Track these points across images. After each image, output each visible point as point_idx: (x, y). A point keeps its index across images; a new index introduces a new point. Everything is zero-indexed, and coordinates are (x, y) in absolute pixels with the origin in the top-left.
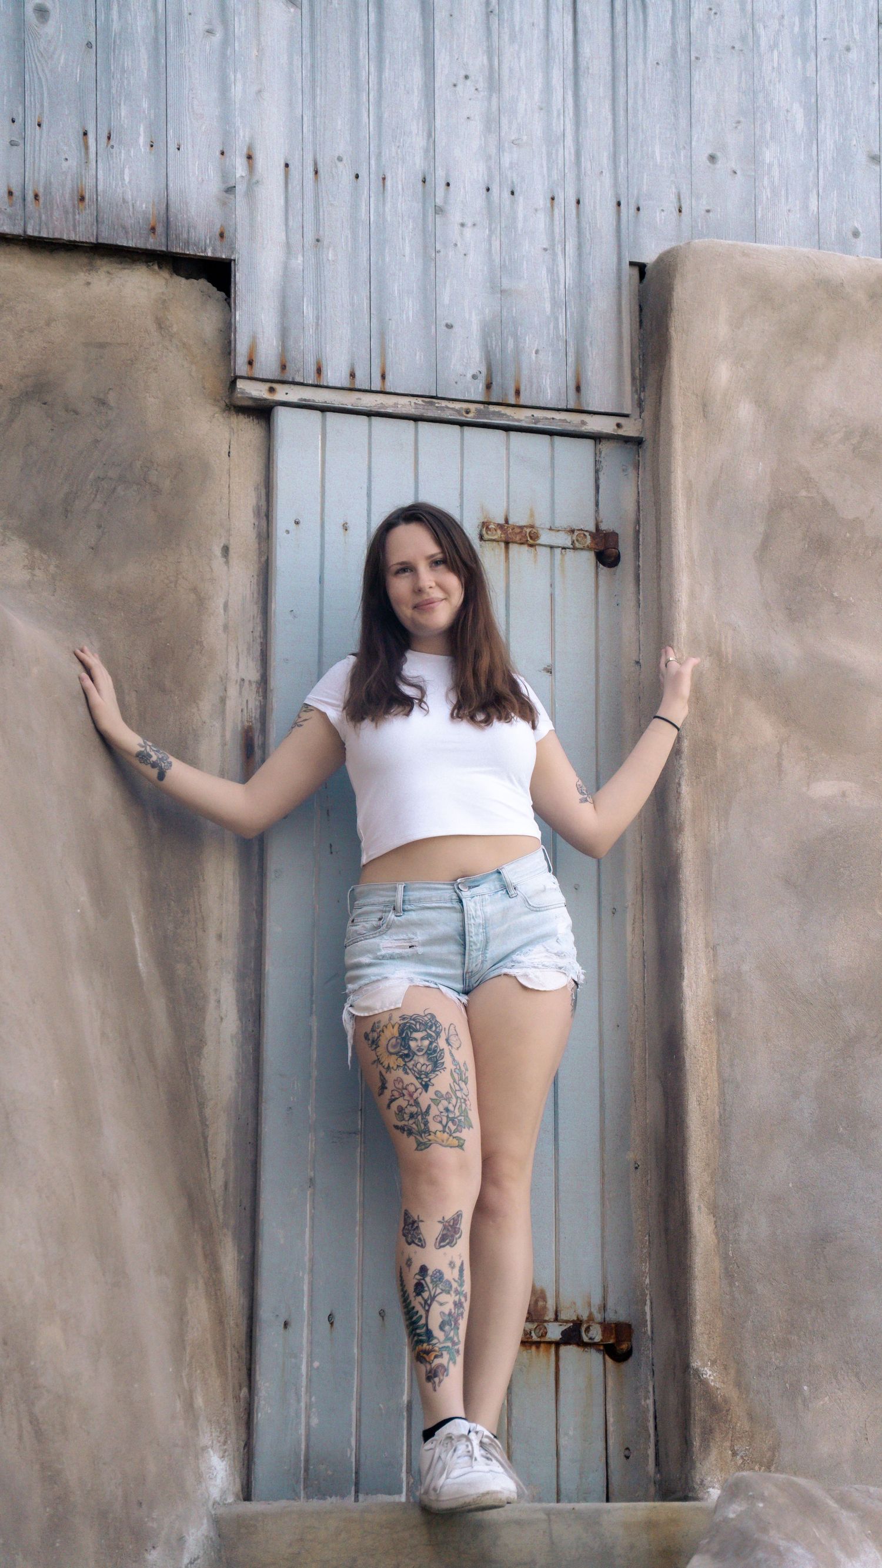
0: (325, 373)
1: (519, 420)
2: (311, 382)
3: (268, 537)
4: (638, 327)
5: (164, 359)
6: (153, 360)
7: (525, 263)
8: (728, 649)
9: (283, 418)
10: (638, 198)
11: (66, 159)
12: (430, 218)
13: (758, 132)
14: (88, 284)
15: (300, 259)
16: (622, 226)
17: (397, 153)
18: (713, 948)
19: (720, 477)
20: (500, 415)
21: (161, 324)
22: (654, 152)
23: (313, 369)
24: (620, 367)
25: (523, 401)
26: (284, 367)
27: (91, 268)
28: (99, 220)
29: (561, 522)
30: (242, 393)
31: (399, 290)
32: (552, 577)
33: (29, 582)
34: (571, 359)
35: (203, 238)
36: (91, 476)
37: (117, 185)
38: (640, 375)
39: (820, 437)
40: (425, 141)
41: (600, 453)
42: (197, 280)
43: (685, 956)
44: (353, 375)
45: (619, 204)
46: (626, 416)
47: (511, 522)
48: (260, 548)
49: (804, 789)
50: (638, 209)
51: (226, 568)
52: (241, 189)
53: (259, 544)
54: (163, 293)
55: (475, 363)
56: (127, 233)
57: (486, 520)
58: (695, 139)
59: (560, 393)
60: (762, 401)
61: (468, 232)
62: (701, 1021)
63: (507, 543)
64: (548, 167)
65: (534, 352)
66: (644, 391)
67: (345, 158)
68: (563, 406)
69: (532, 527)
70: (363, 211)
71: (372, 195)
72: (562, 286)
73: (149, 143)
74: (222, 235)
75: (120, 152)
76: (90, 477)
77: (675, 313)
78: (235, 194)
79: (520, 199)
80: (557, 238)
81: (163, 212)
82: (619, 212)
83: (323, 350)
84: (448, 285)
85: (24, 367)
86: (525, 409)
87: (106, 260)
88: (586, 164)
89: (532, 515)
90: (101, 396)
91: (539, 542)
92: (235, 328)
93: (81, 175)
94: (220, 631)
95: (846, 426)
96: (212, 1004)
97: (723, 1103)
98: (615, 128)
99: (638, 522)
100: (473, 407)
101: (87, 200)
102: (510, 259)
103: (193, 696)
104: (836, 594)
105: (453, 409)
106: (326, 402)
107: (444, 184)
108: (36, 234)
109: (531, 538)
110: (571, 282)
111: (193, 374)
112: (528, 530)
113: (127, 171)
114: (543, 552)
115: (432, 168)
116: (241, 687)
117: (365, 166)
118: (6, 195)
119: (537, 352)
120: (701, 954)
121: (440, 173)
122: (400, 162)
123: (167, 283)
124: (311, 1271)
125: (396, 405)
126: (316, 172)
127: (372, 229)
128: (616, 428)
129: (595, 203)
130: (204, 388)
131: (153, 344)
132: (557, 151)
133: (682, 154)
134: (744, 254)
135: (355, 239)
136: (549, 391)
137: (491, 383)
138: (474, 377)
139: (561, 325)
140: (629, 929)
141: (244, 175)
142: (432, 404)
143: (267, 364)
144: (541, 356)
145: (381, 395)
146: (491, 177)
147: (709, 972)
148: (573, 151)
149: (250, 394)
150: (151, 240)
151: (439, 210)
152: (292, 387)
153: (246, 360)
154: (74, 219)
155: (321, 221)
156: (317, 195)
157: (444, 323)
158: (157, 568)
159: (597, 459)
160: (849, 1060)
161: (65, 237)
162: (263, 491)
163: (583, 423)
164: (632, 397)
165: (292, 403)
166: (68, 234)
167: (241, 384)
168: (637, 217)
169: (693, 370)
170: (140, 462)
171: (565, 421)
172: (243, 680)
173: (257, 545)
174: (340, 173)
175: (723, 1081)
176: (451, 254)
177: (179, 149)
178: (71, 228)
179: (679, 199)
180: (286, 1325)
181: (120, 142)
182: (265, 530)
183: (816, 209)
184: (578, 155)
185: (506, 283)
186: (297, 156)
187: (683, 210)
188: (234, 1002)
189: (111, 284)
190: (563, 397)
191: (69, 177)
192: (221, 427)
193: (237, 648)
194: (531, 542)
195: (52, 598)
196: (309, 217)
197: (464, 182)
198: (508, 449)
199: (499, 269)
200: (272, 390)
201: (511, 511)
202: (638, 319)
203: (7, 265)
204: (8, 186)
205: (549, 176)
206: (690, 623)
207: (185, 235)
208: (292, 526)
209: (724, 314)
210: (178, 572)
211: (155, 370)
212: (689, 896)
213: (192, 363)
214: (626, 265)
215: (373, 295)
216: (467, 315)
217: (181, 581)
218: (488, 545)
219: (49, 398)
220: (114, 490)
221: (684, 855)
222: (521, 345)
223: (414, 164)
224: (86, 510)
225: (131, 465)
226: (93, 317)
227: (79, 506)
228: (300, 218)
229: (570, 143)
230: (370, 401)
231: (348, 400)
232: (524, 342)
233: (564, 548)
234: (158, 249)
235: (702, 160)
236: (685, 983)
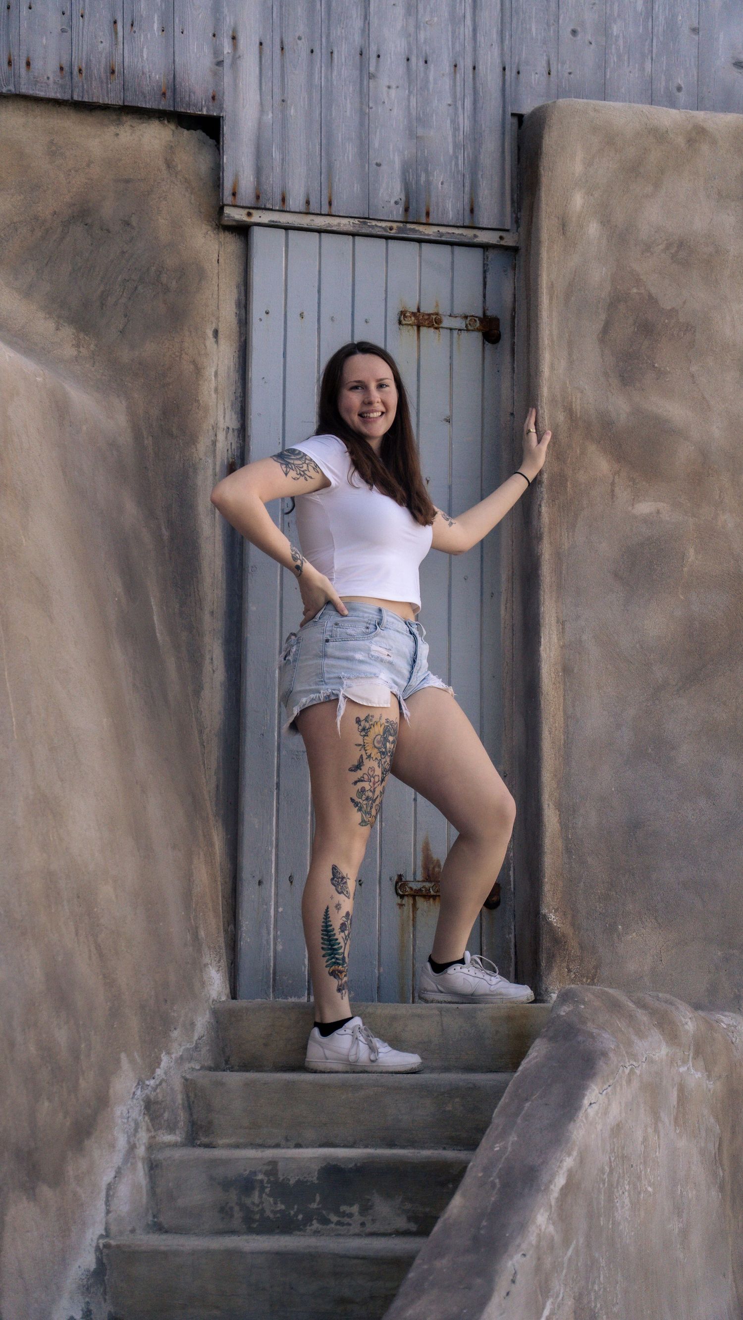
0: (288, 201)
1: (428, 235)
2: (277, 208)
3: (246, 323)
4: (516, 163)
5: (172, 190)
6: (163, 191)
7: (434, 115)
8: (577, 407)
9: (258, 235)
10: (518, 65)
11: (102, 42)
12: (365, 83)
13: (608, 11)
14: (117, 135)
15: (270, 115)
16: (506, 86)
17: (341, 33)
18: (561, 623)
19: (574, 279)
20: (414, 231)
21: (169, 165)
22: (530, 29)
23: (278, 198)
24: (503, 194)
25: (431, 220)
26: (258, 197)
27: (119, 123)
28: (126, 88)
29: (458, 310)
30: (228, 217)
31: (342, 138)
32: (451, 352)
33: (76, 357)
34: (467, 189)
35: (200, 100)
37: (138, 62)
38: (517, 199)
39: (648, 248)
40: (362, 23)
41: (487, 258)
42: (195, 130)
43: (543, 629)
44: (308, 203)
45: (504, 69)
46: (507, 231)
47: (421, 311)
48: (240, 332)
49: (630, 508)
50: (518, 73)
51: (215, 346)
52: (227, 62)
53: (240, 327)
54: (171, 141)
55: (398, 192)
56: (145, 97)
57: (403, 310)
58: (561, 17)
59: (458, 214)
60: (606, 221)
61: (393, 92)
62: (553, 675)
63: (419, 327)
64: (452, 41)
65: (440, 183)
66: (520, 211)
67: (303, 37)
68: (461, 224)
69: (437, 314)
70: (317, 78)
71: (323, 65)
72: (461, 133)
73: (161, 29)
74: (213, 98)
75: (140, 36)
76: (119, 279)
77: (544, 156)
78: (223, 66)
79: (432, 67)
80: (458, 94)
81: (171, 81)
82: (504, 75)
83: (287, 183)
84: (378, 133)
85: (72, 198)
86: (433, 226)
87: (130, 117)
88: (480, 38)
89: (437, 306)
90: (126, 219)
91: (441, 325)
92: (223, 168)
93: (112, 53)
94: (212, 393)
95: (667, 240)
96: (207, 661)
97: (566, 733)
98: (502, 10)
99: (514, 310)
100: (395, 225)
101: (116, 73)
102: (423, 112)
103: (193, 440)
104: (656, 365)
105: (380, 227)
106: (288, 223)
107: (375, 55)
108: (80, 99)
109: (436, 323)
110: (468, 129)
111: (193, 201)
112: (434, 317)
113: (145, 50)
114: (445, 333)
115: (367, 44)
116: (227, 433)
117: (318, 42)
118: (59, 70)
119: (442, 183)
120: (554, 628)
121: (373, 48)
122: (344, 41)
123: (173, 134)
124: (277, 846)
125: (339, 224)
126: (282, 49)
127: (323, 92)
128: (499, 239)
129: (486, 68)
130: (201, 211)
131: (163, 180)
132: (459, 28)
133: (552, 30)
134: (595, 110)
135: (310, 99)
136: (451, 213)
137: (409, 207)
138: (396, 203)
139: (460, 162)
140: (503, 607)
141: (230, 51)
142: (365, 223)
143: (246, 195)
144: (445, 186)
145: (328, 217)
146: (410, 50)
147: (559, 640)
148: (471, 29)
149: (234, 217)
150: (163, 102)
151: (371, 76)
152: (264, 211)
153: (231, 192)
154: (108, 88)
155: (286, 86)
156: (283, 66)
157: (375, 162)
158: (166, 346)
159: (485, 262)
160: (657, 702)
161: (101, 101)
162: (243, 288)
163: (475, 236)
164: (512, 217)
165: (265, 224)
166: (103, 99)
167: (227, 210)
168: (517, 79)
169: (556, 199)
170: (155, 268)
171: (462, 235)
172: (228, 428)
173: (238, 329)
174: (300, 49)
175: (567, 717)
176: (380, 109)
177: (182, 33)
178: (105, 94)
179: (549, 64)
180: (260, 883)
181: (140, 29)
182: (244, 318)
183: (650, 71)
184: (475, 30)
185: (420, 132)
186: (268, 37)
187: (551, 73)
188: (223, 659)
189: (133, 135)
190: (461, 217)
191: (103, 56)
192: (212, 241)
193: (224, 404)
194: (436, 325)
195: (93, 369)
196: (276, 81)
197: (390, 54)
198: (420, 256)
199: (415, 121)
200: (249, 214)
201: (422, 303)
202: (517, 157)
203: (59, 121)
204: (60, 63)
205: (453, 48)
206: (550, 388)
207: (187, 99)
208: (264, 315)
209: (580, 156)
210: (182, 349)
211: (165, 199)
212: (545, 586)
213: (191, 193)
214: (509, 116)
215: (324, 142)
216: (391, 157)
217: (184, 356)
218: (404, 328)
219: (89, 221)
220: (136, 288)
221: (543, 557)
222: (431, 178)
223: (354, 41)
224: (116, 304)
225: (148, 269)
226: (121, 160)
227: (111, 300)
228: (270, 84)
229: (469, 22)
230: (320, 222)
231: (305, 221)
232: (433, 176)
233: (460, 330)
234: (168, 109)
235: (566, 34)
236: (542, 648)
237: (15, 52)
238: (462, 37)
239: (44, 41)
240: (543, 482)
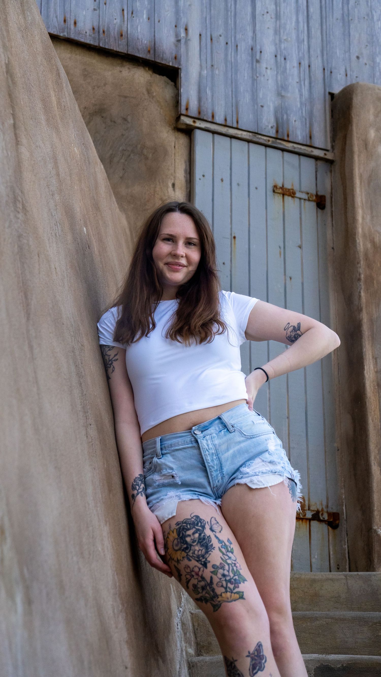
0: (215, 118)
1: (288, 147)
2: (209, 121)
3: (191, 181)
4: (331, 117)
5: (150, 106)
6: (145, 105)
7: (290, 86)
8: (377, 241)
9: (198, 135)
10: (331, 69)
11: (116, 19)
12: (254, 64)
13: (374, 50)
14: (121, 71)
15: (205, 72)
16: (325, 78)
17: (242, 37)
18: (375, 359)
19: (372, 173)
20: (281, 144)
21: (149, 92)
22: (336, 53)
23: (210, 115)
24: (326, 131)
25: (290, 139)
26: (199, 113)
27: (122, 66)
28: (128, 44)
29: (303, 189)
30: (183, 121)
31: (243, 90)
32: (300, 210)
34: (308, 126)
35: (168, 58)
36: (121, 148)
37: (135, 32)
38: (333, 136)
40: (252, 34)
41: (318, 165)
42: (164, 76)
43: (365, 361)
44: (226, 120)
45: (324, 69)
46: (328, 151)
47: (285, 187)
48: (187, 186)
50: (331, 72)
51: (173, 193)
52: (183, 41)
53: (186, 184)
54: (150, 80)
55: (272, 122)
56: (139, 51)
57: (275, 185)
58: (351, 49)
59: (304, 138)
61: (269, 71)
62: (372, 387)
63: (283, 195)
64: (298, 51)
66: (334, 142)
67: (222, 36)
68: (305, 143)
69: (294, 189)
70: (229, 57)
71: (232, 51)
72: (304, 98)
73: (148, 18)
74: (176, 58)
75: (137, 20)
78: (180, 42)
79: (288, 62)
80: (302, 78)
81: (153, 45)
82: (324, 72)
83: (214, 109)
84: (261, 90)
85: (95, 101)
86: (290, 143)
87: (128, 63)
88: (312, 52)
89: (293, 185)
90: (125, 117)
91: (295, 196)
92: (181, 95)
93: (121, 26)
98: (322, 41)
99: (332, 193)
100: (271, 139)
101: (123, 36)
102: (284, 84)
105: (263, 139)
106: (215, 129)
107: (259, 51)
108: (103, 46)
109: (293, 194)
110: (307, 96)
111: (161, 113)
112: (291, 191)
113: (139, 27)
114: (297, 200)
115: (255, 45)
117: (230, 40)
118: (92, 29)
119: (295, 121)
120: (371, 361)
121: (258, 47)
122: (243, 41)
123: (152, 75)
125: (242, 134)
126: (211, 39)
127: (233, 65)
128: (324, 155)
129: (315, 67)
130: (166, 119)
131: (146, 100)
132: (301, 46)
133: (347, 54)
135: (226, 67)
136: (300, 136)
137: (278, 131)
138: (272, 127)
139: (304, 112)
141: (184, 36)
142: (255, 136)
143: (193, 111)
144: (297, 123)
145: (236, 130)
146: (277, 51)
147: (374, 368)
148: (307, 47)
149: (186, 122)
150: (148, 56)
151: (258, 61)
152: (202, 121)
153: (185, 108)
154: (119, 43)
155: (214, 58)
156: (212, 48)
157: (260, 105)
158: (146, 189)
159: (316, 167)
161: (115, 49)
162: (188, 164)
163: (312, 151)
164: (330, 144)
165: (202, 128)
167: (183, 118)
168: (331, 75)
169: (361, 130)
170: (140, 146)
171: (305, 150)
174: (220, 41)
176: (262, 78)
177: (159, 22)
178: (117, 46)
179: (346, 71)
181: (137, 16)
182: (189, 179)
184: (309, 48)
185: (283, 93)
186: (204, 32)
187: (347, 75)
189: (130, 73)
190: (305, 140)
191: (117, 26)
192: (172, 136)
194: (292, 195)
196: (209, 56)
197: (267, 52)
198: (283, 159)
199: (280, 87)
200: (194, 122)
201: (285, 183)
202: (332, 115)
203: (89, 59)
204: (93, 26)
205: (299, 55)
206: (362, 229)
207: (161, 56)
208: (202, 177)
209: (372, 111)
210: (155, 191)
211: (146, 109)
212: (365, 337)
213: (161, 109)
214: (327, 94)
215: (234, 90)
216: (269, 103)
217: (156, 195)
218: (276, 194)
219: (104, 115)
220: (129, 156)
221: (363, 320)
222: (289, 118)
223: (248, 42)
224: (118, 162)
225: (136, 146)
226: (122, 85)
227: (116, 160)
228: (205, 56)
229: (306, 43)
230: (232, 132)
231: (224, 130)
232: (290, 116)
233: (305, 200)
234: (151, 59)
235: (354, 58)
236: (365, 372)
237: (68, 16)
238: (302, 50)
239: (84, 13)
240: (361, 280)
